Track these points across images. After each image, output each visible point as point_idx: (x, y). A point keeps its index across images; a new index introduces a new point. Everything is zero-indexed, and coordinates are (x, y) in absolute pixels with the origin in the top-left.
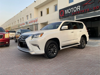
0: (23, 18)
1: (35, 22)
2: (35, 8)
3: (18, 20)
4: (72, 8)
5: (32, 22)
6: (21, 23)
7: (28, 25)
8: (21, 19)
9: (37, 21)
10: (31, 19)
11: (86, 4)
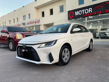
0: (17, 18)
1: (36, 23)
2: (35, 8)
3: (10, 21)
4: (83, 10)
5: (31, 23)
6: (14, 24)
7: (26, 26)
8: (14, 19)
9: (39, 21)
10: (30, 20)
11: (98, 7)
